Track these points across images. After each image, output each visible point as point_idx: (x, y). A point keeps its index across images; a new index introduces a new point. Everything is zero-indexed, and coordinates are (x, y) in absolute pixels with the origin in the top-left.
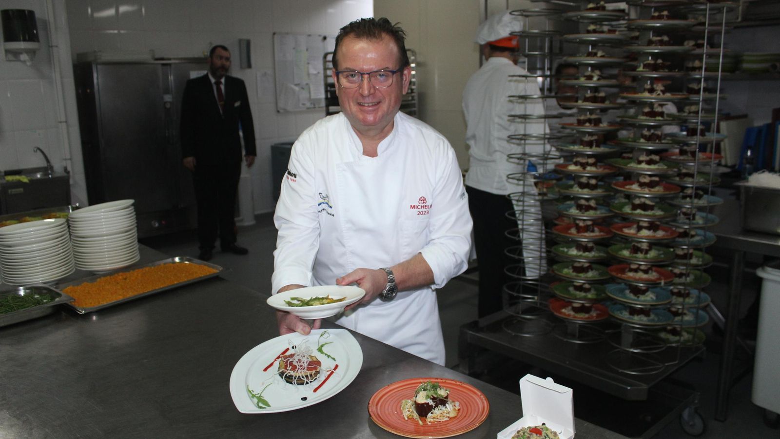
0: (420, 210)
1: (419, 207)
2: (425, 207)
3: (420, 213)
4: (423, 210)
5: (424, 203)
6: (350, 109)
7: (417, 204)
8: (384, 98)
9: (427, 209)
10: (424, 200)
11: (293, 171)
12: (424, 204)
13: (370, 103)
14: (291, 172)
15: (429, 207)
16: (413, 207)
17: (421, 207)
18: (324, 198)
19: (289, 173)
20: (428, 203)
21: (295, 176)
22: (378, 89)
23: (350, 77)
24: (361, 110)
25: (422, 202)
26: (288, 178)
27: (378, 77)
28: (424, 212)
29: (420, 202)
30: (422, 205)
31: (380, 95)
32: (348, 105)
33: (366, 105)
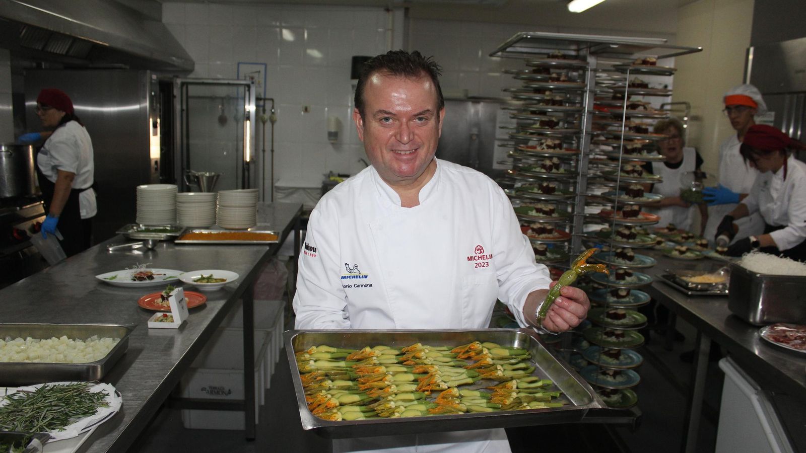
0: (478, 262)
1: (476, 258)
2: (483, 257)
3: (478, 265)
4: (481, 261)
5: (481, 252)
6: (382, 156)
7: (474, 255)
8: (423, 144)
9: (486, 261)
10: (481, 250)
11: (311, 245)
12: (482, 254)
13: (407, 151)
14: (310, 245)
15: (488, 257)
16: (470, 259)
17: (479, 258)
18: (350, 270)
19: (307, 247)
20: (487, 253)
21: (314, 250)
22: (417, 135)
23: (383, 120)
24: (397, 159)
25: (479, 251)
26: (305, 253)
27: (417, 120)
28: (482, 264)
29: (477, 252)
30: (480, 255)
31: (419, 140)
32: (380, 152)
33: (403, 153)
